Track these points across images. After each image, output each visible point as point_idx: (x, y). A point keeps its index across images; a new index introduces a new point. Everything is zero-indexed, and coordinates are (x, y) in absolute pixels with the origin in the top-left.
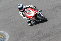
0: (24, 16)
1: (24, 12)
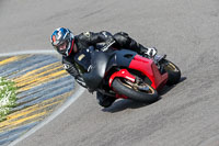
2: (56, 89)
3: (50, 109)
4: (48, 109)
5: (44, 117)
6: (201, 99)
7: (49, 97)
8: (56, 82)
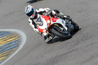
0: (36, 27)
1: (36, 20)
2: (10, 46)
3: (7, 55)
4: (6, 55)
5: (4, 59)
6: (74, 50)
7: (7, 50)
8: (10, 44)
